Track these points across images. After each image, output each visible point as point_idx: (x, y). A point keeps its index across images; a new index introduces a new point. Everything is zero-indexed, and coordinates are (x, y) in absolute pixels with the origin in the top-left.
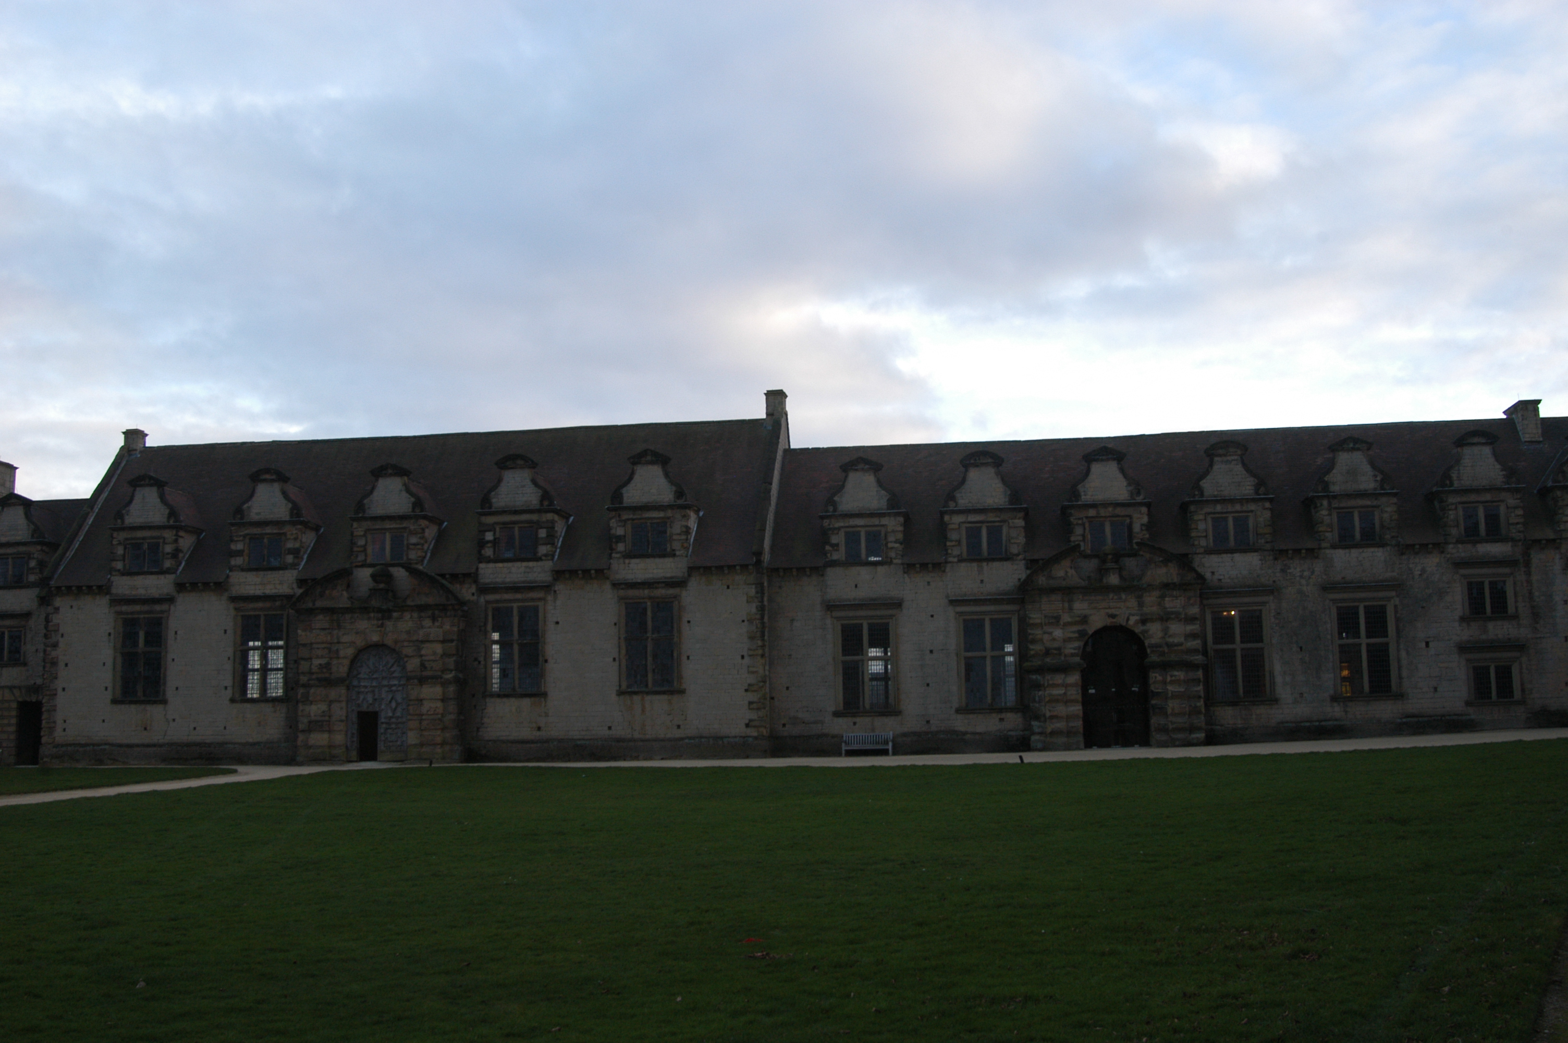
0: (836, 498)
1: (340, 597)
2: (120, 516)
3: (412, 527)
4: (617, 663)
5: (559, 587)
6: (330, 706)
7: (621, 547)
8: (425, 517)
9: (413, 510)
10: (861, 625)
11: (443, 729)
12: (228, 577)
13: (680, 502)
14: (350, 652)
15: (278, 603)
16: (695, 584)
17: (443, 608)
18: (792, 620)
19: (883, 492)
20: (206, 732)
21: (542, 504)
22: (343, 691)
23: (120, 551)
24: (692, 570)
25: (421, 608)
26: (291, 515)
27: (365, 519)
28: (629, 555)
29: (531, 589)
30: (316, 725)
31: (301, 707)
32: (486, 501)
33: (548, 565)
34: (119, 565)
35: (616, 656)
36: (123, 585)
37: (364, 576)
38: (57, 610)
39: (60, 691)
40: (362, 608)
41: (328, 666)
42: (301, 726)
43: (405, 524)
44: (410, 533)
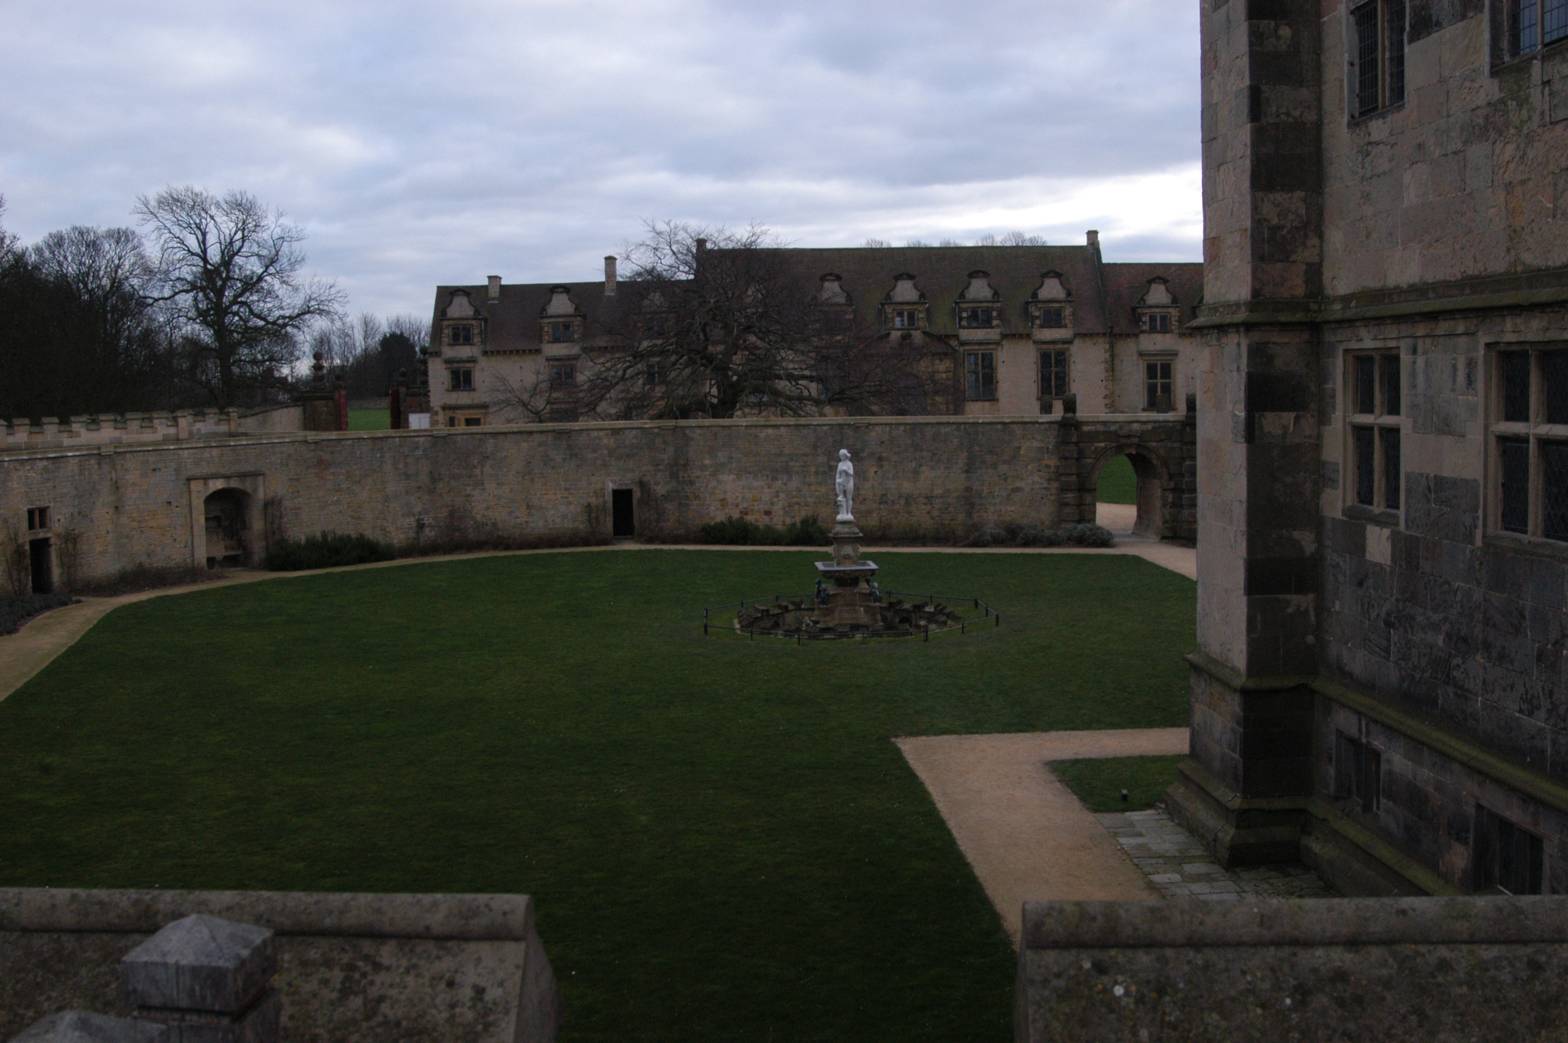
0: (1145, 297)
3: (921, 309)
4: (1036, 384)
5: (1004, 342)
7: (1038, 322)
9: (920, 299)
10: (1156, 365)
13: (1069, 299)
16: (1076, 342)
17: (946, 354)
18: (1122, 361)
19: (1169, 295)
21: (994, 298)
24: (1075, 335)
25: (932, 354)
26: (847, 301)
27: (892, 304)
28: (1042, 326)
29: (989, 344)
32: (962, 296)
33: (998, 331)
35: (1036, 379)
37: (897, 336)
43: (915, 307)
44: (919, 311)
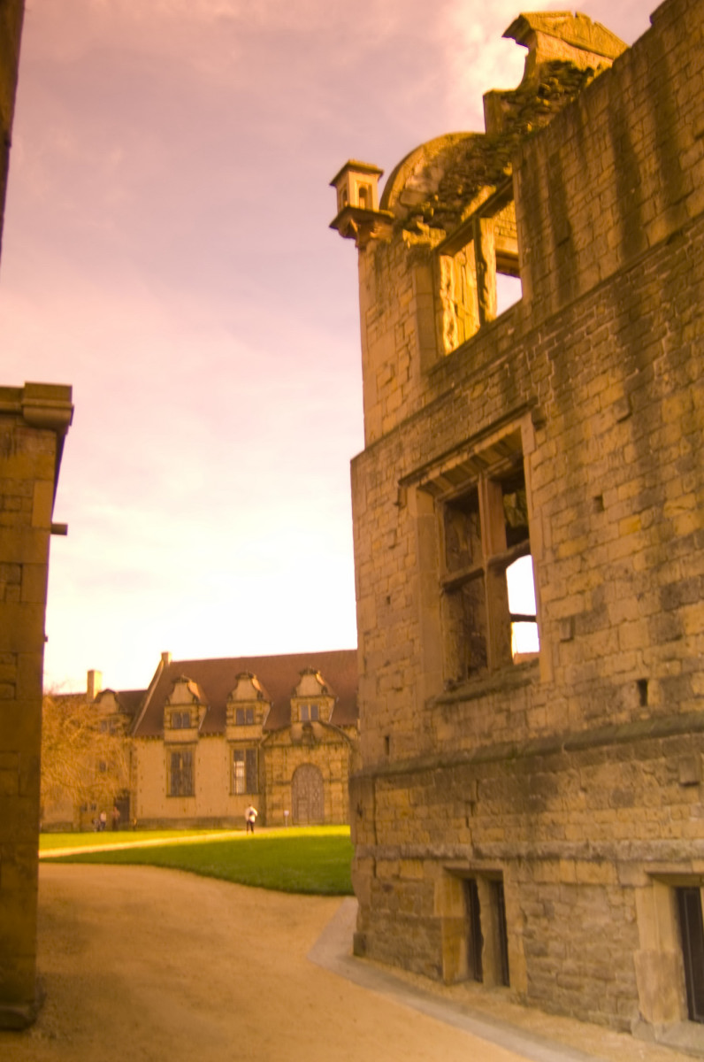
1: (285, 739)
2: (167, 699)
3: (321, 701)
6: (283, 796)
8: (329, 696)
9: (321, 693)
11: (343, 806)
12: (225, 731)
14: (291, 769)
15: (253, 743)
17: (341, 744)
20: (217, 813)
22: (289, 788)
23: (168, 717)
25: (329, 744)
26: (258, 696)
27: (297, 697)
30: (274, 807)
31: (267, 797)
34: (168, 725)
37: (298, 728)
38: (136, 749)
39: (139, 792)
40: (297, 744)
41: (281, 775)
42: (268, 806)
43: (318, 700)
44: (321, 704)
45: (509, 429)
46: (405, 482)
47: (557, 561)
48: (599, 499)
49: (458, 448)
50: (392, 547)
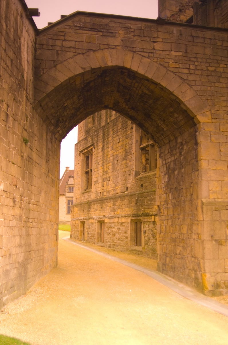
2: (67, 182)
23: (67, 189)
34: (67, 191)
36: (68, 194)
45: (91, 148)
46: (80, 152)
47: (95, 172)
48: (99, 163)
49: (87, 148)
50: (79, 164)
